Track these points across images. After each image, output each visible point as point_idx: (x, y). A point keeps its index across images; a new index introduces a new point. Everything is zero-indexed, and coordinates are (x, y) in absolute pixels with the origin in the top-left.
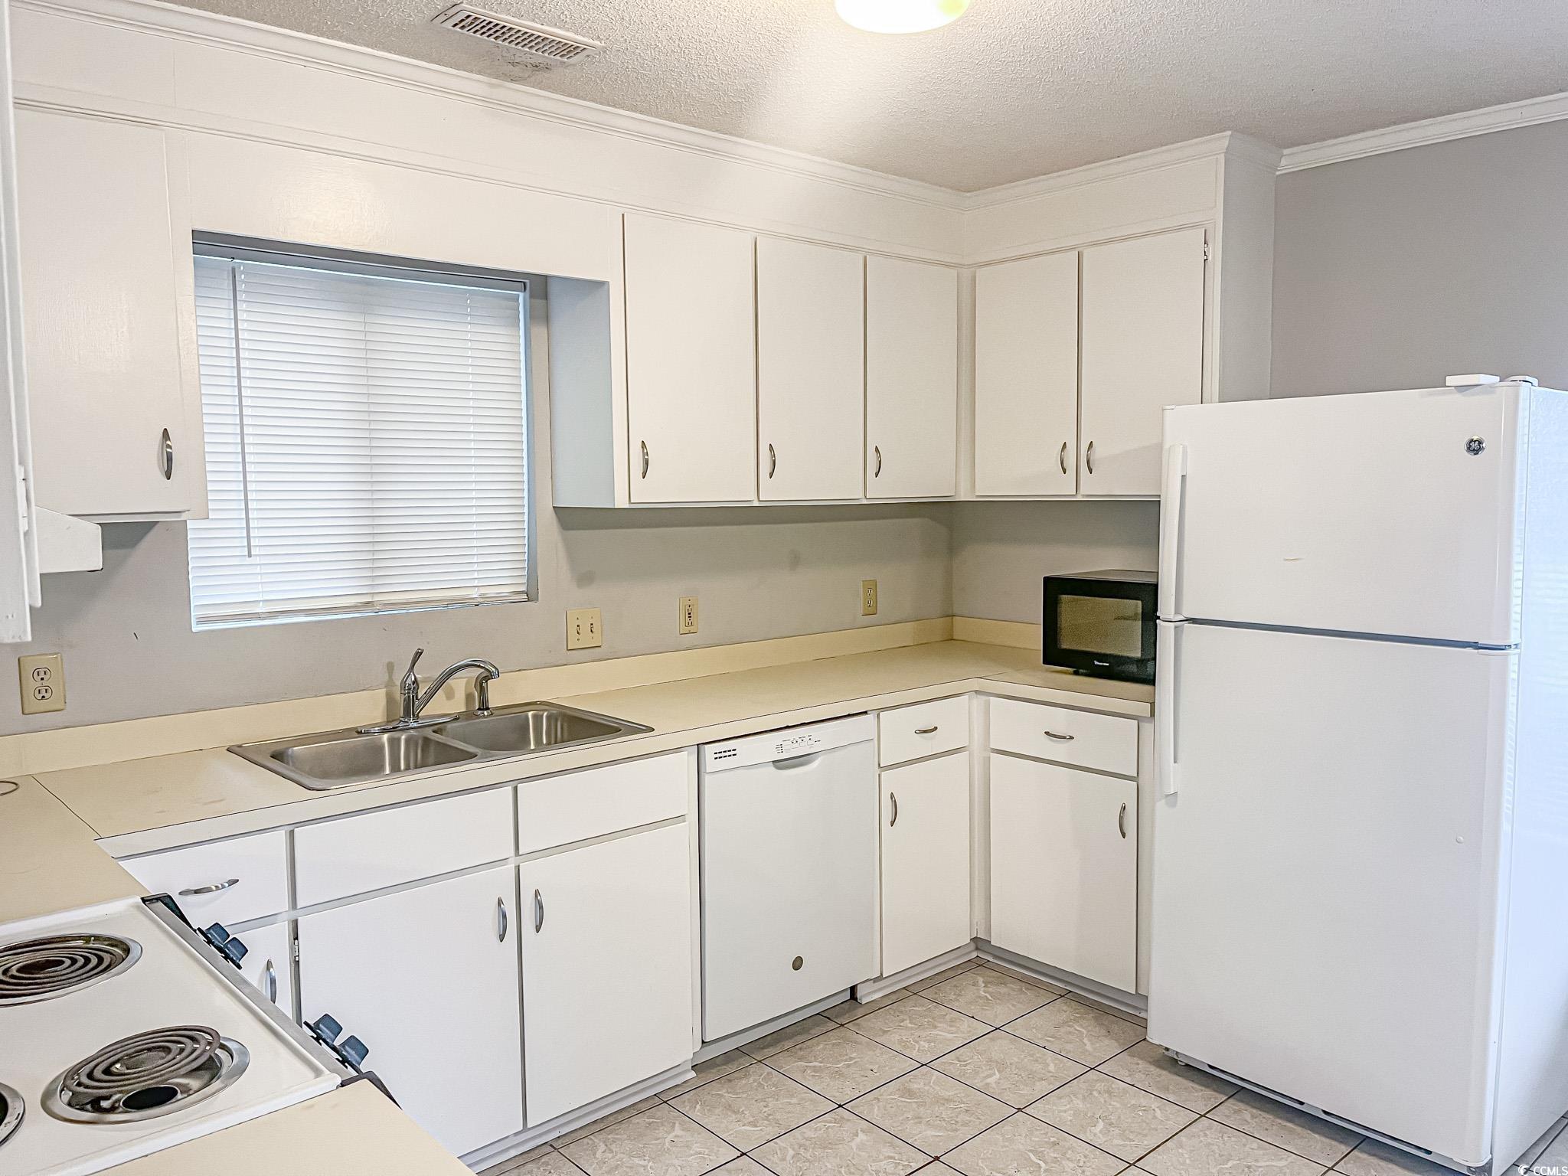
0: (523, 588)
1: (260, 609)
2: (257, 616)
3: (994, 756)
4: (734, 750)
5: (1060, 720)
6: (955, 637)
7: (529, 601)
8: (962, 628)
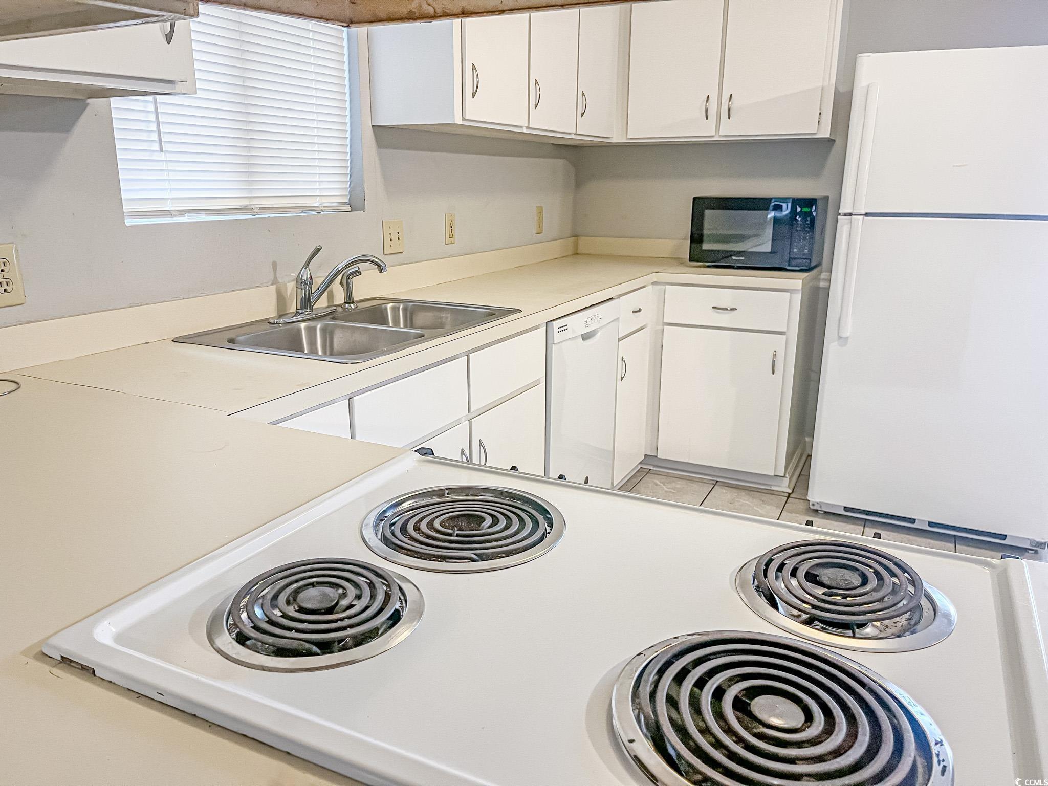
0: (347, 201)
1: (168, 206)
2: (169, 214)
3: (666, 327)
4: (566, 325)
5: (726, 297)
6: (579, 252)
7: (352, 211)
8: (585, 244)
